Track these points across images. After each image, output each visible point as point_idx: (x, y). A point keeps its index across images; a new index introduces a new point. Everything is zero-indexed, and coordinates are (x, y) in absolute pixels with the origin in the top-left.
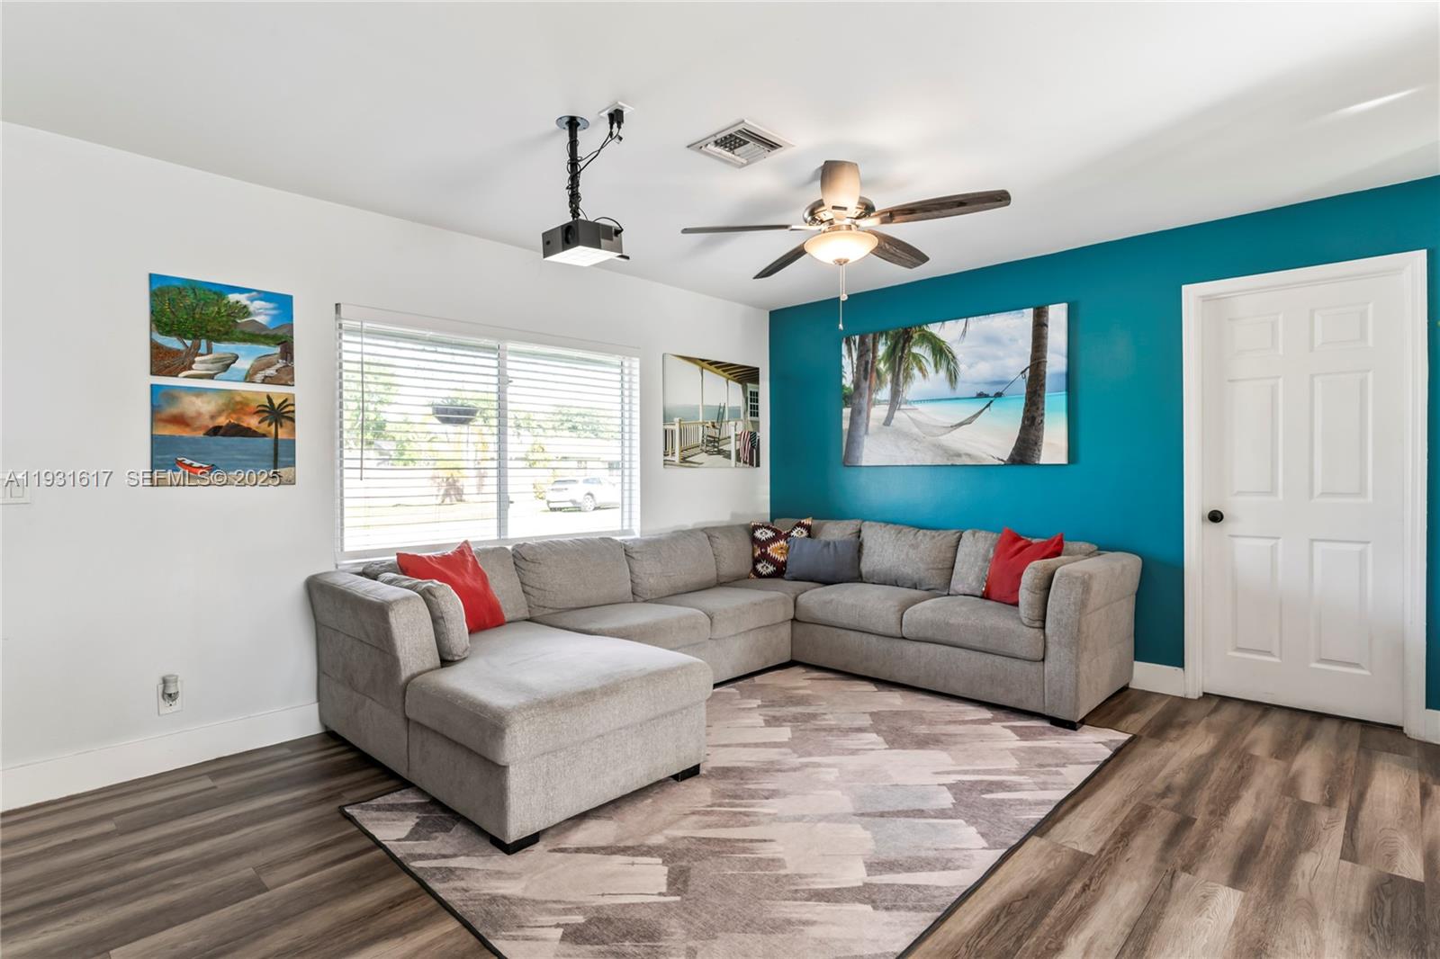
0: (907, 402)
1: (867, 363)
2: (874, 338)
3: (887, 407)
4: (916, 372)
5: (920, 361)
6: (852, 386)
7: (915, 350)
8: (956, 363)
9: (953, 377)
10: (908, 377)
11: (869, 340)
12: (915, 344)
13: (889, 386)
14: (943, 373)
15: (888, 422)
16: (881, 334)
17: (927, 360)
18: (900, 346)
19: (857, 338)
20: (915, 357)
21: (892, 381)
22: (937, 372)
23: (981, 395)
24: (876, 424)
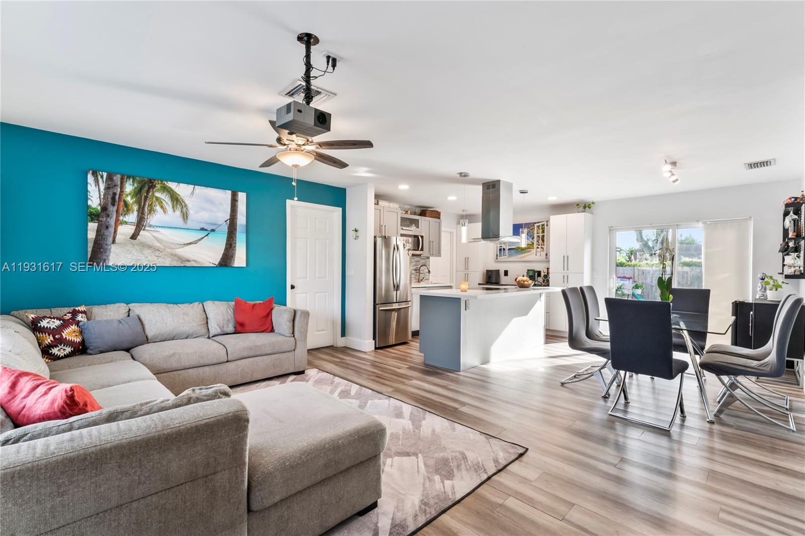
0: (150, 226)
1: (115, 194)
2: (122, 179)
3: (134, 227)
4: (158, 208)
5: (162, 202)
6: (99, 208)
7: (157, 194)
8: (187, 209)
9: (185, 216)
10: (151, 210)
11: (117, 179)
12: (157, 191)
13: (136, 213)
14: (178, 213)
15: (134, 237)
16: (129, 177)
17: (167, 203)
18: (146, 189)
19: (105, 175)
20: (157, 199)
21: (138, 211)
22: (174, 211)
23: (202, 229)
24: (123, 237)
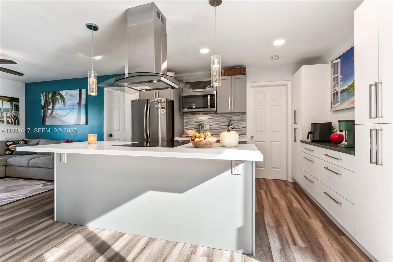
0: (55, 109)
1: (47, 99)
2: (48, 93)
3: (51, 110)
4: (57, 102)
5: (58, 99)
6: (44, 105)
7: (57, 97)
8: (65, 100)
9: (64, 104)
10: (56, 103)
11: (47, 93)
12: (57, 95)
13: (52, 105)
14: (62, 103)
15: (51, 114)
16: (50, 92)
17: (59, 100)
18: (54, 95)
19: (45, 92)
20: (57, 98)
21: (52, 104)
22: (61, 102)
23: (70, 109)
24: (49, 115)
